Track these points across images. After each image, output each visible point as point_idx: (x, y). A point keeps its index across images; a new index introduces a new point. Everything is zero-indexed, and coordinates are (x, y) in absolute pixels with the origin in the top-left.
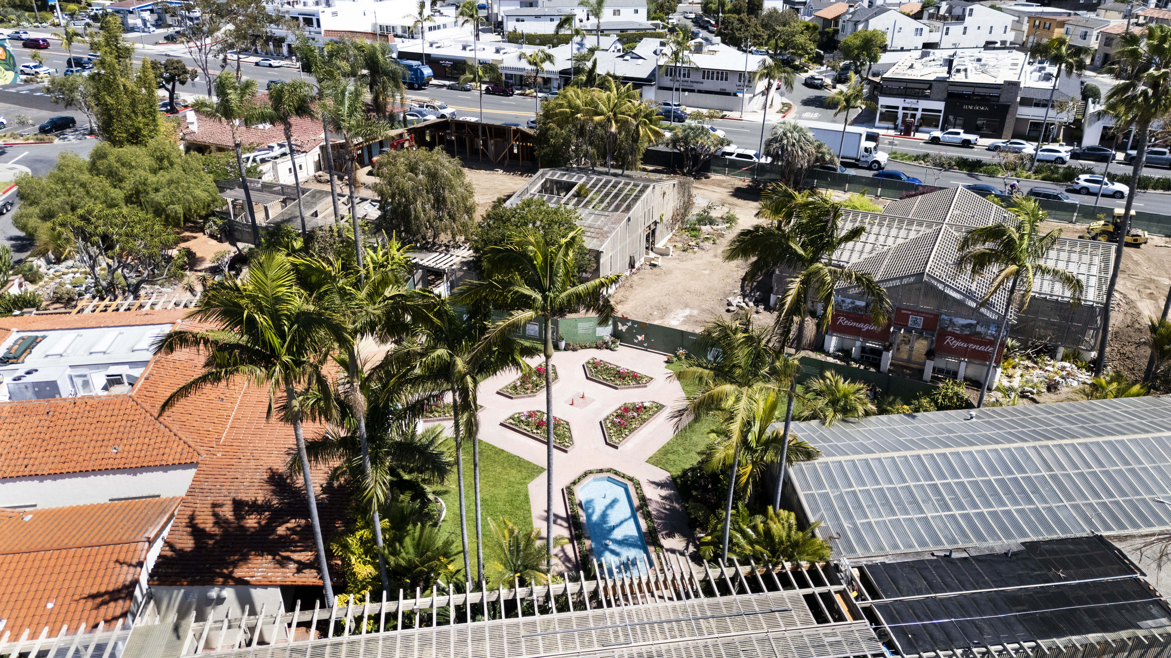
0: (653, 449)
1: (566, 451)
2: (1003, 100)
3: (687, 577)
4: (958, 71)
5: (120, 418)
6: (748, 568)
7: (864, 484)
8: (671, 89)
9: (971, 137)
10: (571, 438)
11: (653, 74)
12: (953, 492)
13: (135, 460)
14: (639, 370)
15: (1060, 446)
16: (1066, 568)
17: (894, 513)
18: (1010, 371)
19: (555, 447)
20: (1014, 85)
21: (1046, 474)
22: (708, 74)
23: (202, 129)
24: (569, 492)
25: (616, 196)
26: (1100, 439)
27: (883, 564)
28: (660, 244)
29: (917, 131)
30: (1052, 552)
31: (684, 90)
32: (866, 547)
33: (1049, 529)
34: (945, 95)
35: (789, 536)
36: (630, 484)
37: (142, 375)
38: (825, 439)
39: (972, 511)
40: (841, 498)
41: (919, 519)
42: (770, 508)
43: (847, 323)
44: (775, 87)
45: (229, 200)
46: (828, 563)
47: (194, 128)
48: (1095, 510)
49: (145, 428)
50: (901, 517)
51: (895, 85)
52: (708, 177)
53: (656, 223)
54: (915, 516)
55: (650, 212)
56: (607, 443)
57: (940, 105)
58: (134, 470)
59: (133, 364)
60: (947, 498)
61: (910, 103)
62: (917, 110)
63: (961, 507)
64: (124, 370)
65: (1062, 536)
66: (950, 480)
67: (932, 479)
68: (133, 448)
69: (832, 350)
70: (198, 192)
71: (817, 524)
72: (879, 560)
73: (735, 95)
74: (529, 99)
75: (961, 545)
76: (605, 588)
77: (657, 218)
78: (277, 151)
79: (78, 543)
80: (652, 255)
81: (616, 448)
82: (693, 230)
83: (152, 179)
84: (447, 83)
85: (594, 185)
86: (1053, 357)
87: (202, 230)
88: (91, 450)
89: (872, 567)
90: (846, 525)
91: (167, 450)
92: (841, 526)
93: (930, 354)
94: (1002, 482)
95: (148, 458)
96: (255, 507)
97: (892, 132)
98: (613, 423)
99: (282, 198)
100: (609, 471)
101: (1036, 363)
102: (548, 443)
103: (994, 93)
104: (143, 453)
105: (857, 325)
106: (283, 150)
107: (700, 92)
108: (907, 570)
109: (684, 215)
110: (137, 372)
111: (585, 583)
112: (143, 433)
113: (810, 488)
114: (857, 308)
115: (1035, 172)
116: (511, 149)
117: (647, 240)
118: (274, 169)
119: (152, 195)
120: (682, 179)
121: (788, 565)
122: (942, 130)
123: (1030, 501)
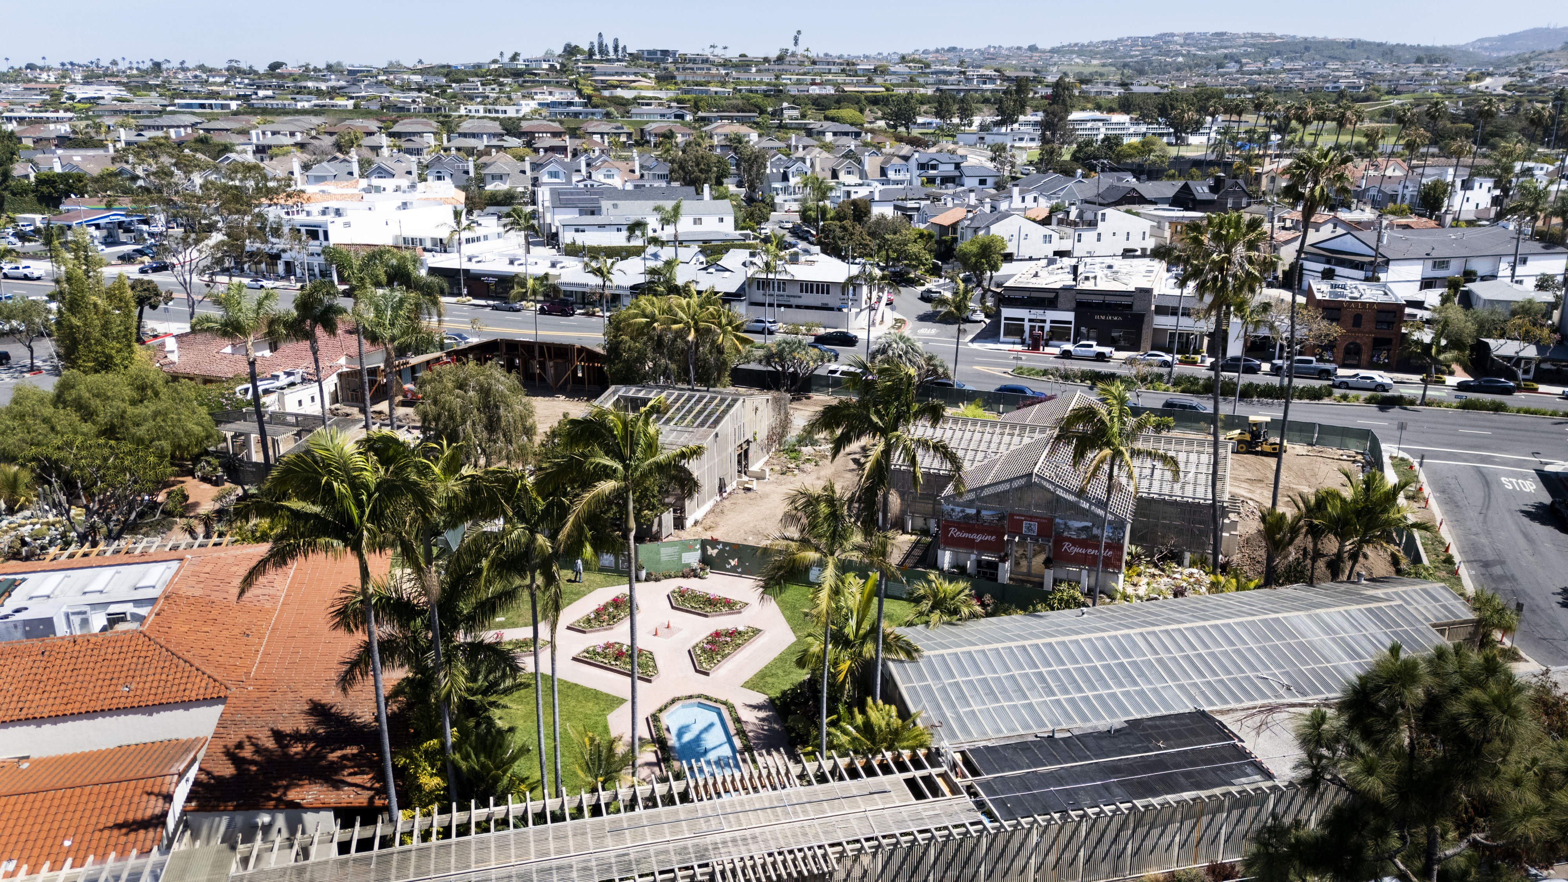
0: (749, 673)
1: (649, 681)
2: (1136, 309)
3: (783, 772)
4: (1087, 278)
5: (130, 655)
6: (847, 760)
7: (967, 675)
8: (763, 305)
9: (1106, 350)
10: (655, 667)
11: (742, 288)
12: (1058, 679)
13: (152, 697)
14: (732, 596)
15: (1167, 631)
16: (1166, 739)
17: (997, 700)
18: (1135, 579)
19: (640, 678)
20: (1146, 292)
21: (1151, 657)
22: (808, 287)
23: (183, 359)
24: (655, 718)
25: (700, 413)
26: (1206, 624)
27: (986, 747)
28: (755, 467)
29: (1047, 345)
30: (1157, 727)
31: (779, 306)
32: (969, 733)
33: (1153, 707)
34: (1074, 305)
35: (888, 724)
36: (723, 708)
37: (150, 614)
38: (928, 638)
39: (1077, 696)
40: (944, 689)
41: (1023, 706)
42: (869, 700)
43: (959, 534)
44: (884, 301)
45: (229, 435)
46: (929, 749)
47: (174, 357)
48: (1199, 688)
49: (161, 664)
50: (1005, 704)
51: (1018, 295)
52: (808, 398)
53: (748, 442)
54: (1019, 703)
55: (741, 428)
56: (697, 671)
57: (1070, 316)
58: (149, 709)
59: (137, 602)
60: (1053, 685)
61: (1037, 314)
62: (1044, 321)
63: (1066, 691)
64: (129, 608)
65: (1165, 713)
66: (1055, 668)
67: (1037, 667)
68: (148, 685)
69: (946, 566)
70: (190, 425)
71: (918, 714)
72: (981, 744)
73: (840, 310)
74: (594, 319)
75: (1065, 726)
76: (696, 787)
77: (749, 436)
78: (284, 380)
79: (96, 780)
80: (745, 478)
81: (707, 674)
82: (793, 451)
83: (130, 410)
84: (491, 303)
85: (677, 400)
86: (1180, 564)
87: (191, 473)
88: (98, 690)
89: (976, 751)
90: (949, 714)
91: (189, 686)
92: (943, 715)
93: (1048, 563)
94: (1108, 667)
95: (166, 695)
96: (297, 737)
97: (1019, 347)
98: (704, 651)
99: (296, 430)
100: (699, 696)
101: (1163, 570)
102: (631, 675)
103: (1126, 301)
104: (160, 690)
105: (970, 536)
106: (292, 379)
107: (798, 307)
108: (1010, 751)
109: (782, 435)
110: (143, 611)
111: (674, 784)
112: (159, 670)
113: (911, 681)
114: (968, 517)
115: (1174, 385)
116: (575, 372)
117: (739, 462)
118: (281, 401)
119: (133, 430)
120: (775, 394)
121: (889, 755)
122: (1075, 342)
123: (1135, 683)
